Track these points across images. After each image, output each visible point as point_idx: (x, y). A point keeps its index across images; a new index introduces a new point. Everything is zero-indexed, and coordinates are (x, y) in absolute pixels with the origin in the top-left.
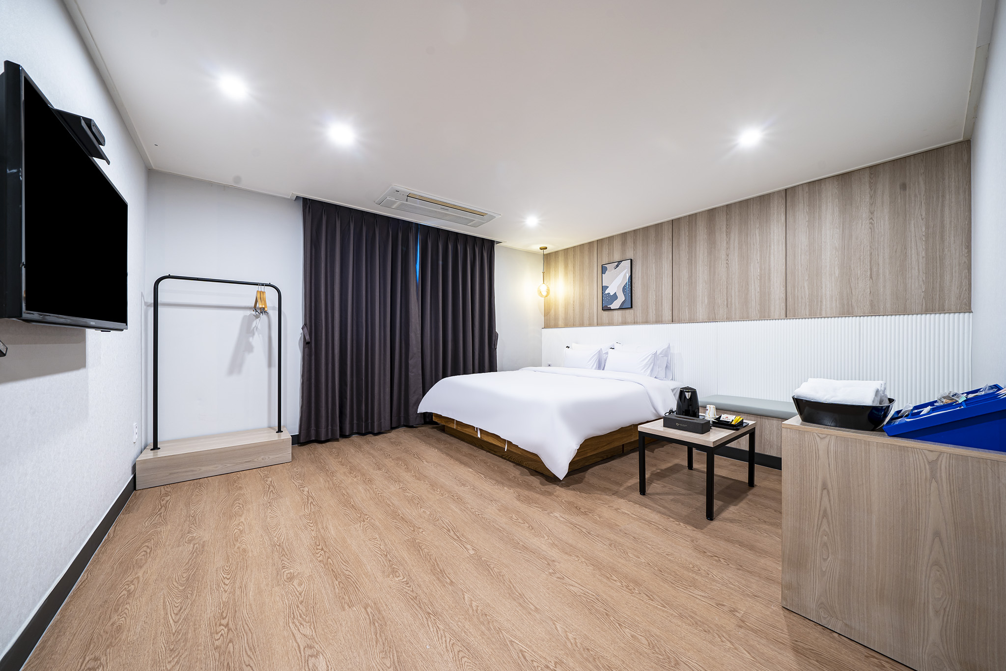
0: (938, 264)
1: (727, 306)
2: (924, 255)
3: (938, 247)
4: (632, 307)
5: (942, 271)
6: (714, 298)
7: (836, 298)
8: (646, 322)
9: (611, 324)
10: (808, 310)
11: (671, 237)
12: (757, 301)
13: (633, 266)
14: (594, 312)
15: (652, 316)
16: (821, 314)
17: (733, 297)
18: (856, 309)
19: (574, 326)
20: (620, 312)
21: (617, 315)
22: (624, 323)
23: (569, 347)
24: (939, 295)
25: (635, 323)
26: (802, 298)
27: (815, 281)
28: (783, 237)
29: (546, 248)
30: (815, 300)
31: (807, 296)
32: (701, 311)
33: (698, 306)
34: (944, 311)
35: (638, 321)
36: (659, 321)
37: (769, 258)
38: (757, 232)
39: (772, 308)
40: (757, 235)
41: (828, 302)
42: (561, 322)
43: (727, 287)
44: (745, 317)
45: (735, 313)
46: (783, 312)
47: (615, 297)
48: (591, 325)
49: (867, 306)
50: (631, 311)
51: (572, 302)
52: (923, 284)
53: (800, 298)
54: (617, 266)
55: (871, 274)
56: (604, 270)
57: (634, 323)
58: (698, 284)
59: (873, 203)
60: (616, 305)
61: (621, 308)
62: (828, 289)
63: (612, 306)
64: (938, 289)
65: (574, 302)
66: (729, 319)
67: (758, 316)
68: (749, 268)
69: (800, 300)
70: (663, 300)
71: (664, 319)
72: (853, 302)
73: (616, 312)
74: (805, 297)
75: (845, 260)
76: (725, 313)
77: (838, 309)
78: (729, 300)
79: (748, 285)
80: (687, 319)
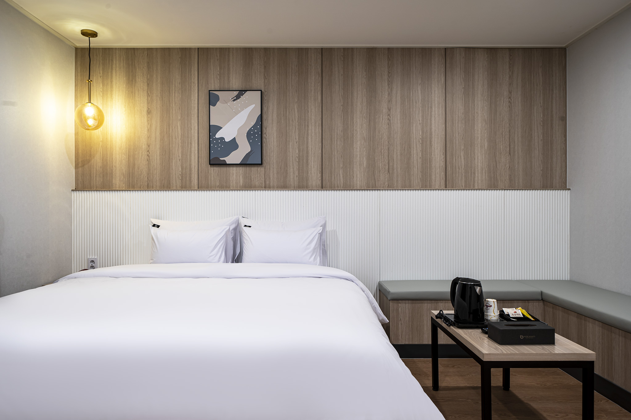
0: (550, 148)
1: (389, 172)
2: (542, 139)
3: (549, 133)
4: (261, 164)
5: (552, 153)
6: (374, 161)
7: (486, 170)
8: (284, 186)
9: (224, 186)
10: (463, 181)
11: (320, 72)
12: (419, 167)
13: (264, 101)
14: (193, 166)
15: (293, 176)
16: (474, 186)
17: (395, 160)
18: (500, 182)
19: (149, 187)
20: (241, 170)
21: (236, 174)
22: (248, 186)
23: (158, 226)
24: (550, 174)
25: (267, 187)
26: (459, 168)
27: (470, 151)
28: (442, 100)
29: (94, 35)
30: (470, 172)
31: (463, 167)
32: (359, 175)
33: (355, 169)
34: (553, 188)
35: (272, 184)
36: (303, 186)
37: (431, 120)
38: (419, 89)
39: (433, 177)
40: (420, 92)
41: (480, 174)
42: (117, 181)
43: (389, 148)
44: (407, 186)
45: (397, 181)
46: (443, 183)
47: (233, 145)
48: (185, 187)
49: (507, 180)
50: (261, 169)
51: (144, 147)
52: (541, 164)
53: (457, 167)
54: (238, 97)
55: (510, 150)
56: (212, 100)
57: (265, 187)
58: (355, 141)
59: (511, 83)
60: (235, 157)
61: (243, 164)
62: (479, 161)
63: (229, 159)
64: (550, 169)
65: (149, 146)
66: (390, 187)
67: (420, 185)
68: (411, 128)
69: (457, 170)
70: (310, 157)
71: (310, 184)
72: (498, 176)
73: (234, 170)
74: (461, 168)
75: (492, 134)
76: (386, 179)
77: (487, 181)
78: (391, 164)
79: (410, 148)
80: (342, 185)
